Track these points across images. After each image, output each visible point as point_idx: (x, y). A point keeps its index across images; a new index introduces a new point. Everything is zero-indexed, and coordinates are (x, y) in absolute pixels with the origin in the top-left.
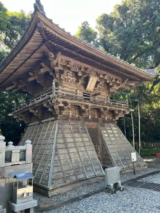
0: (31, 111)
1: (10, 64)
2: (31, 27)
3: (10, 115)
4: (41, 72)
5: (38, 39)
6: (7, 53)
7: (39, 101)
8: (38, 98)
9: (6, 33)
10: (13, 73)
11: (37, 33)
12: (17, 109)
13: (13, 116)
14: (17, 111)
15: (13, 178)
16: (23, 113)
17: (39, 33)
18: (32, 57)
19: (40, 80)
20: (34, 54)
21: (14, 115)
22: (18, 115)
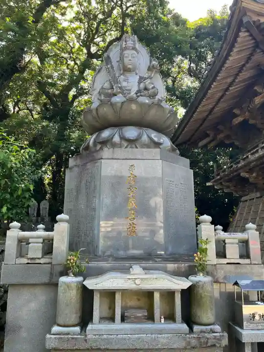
0: (243, 174)
1: (203, 103)
2: (231, 29)
3: (208, 184)
4: (256, 103)
5: (245, 45)
6: (195, 88)
7: (257, 155)
8: (255, 150)
9: (191, 57)
10: (207, 116)
11: (243, 34)
12: (218, 175)
13: (213, 186)
14: (219, 177)
15: (233, 285)
16: (230, 180)
17: (247, 34)
18: (237, 81)
19: (253, 119)
20: (240, 74)
21: (214, 184)
22: (221, 184)
